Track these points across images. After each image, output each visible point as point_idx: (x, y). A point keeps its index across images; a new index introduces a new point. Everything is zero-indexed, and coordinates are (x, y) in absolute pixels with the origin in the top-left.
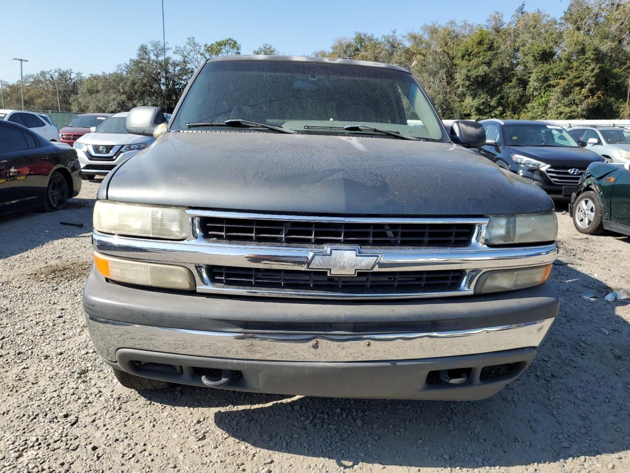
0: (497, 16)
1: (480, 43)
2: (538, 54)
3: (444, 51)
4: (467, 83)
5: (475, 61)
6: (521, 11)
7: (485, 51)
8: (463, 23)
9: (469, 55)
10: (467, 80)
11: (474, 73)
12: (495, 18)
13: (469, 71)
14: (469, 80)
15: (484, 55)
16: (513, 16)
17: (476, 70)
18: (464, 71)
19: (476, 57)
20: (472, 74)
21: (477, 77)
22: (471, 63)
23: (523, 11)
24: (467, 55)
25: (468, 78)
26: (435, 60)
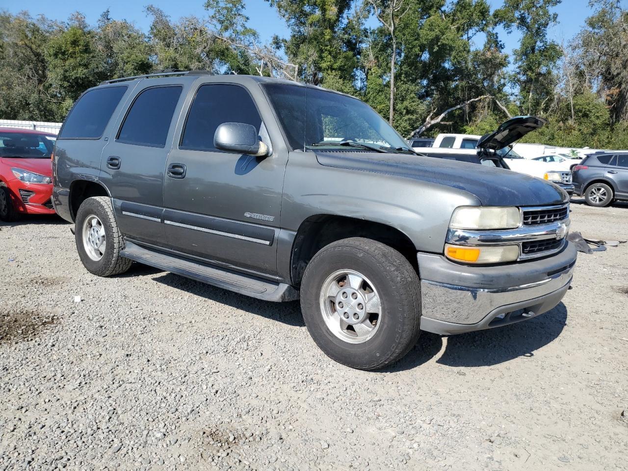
0: (79, 16)
1: (75, 43)
2: (137, 63)
3: (26, 45)
4: (66, 84)
5: (71, 62)
6: (106, 16)
7: (81, 52)
8: (40, 17)
9: (63, 53)
10: (65, 80)
11: (73, 74)
12: (77, 18)
13: (66, 71)
14: (68, 81)
15: (81, 56)
16: (99, 20)
17: (75, 71)
18: (60, 71)
19: (72, 57)
20: (71, 74)
21: (76, 78)
22: (67, 63)
23: (109, 17)
24: (60, 53)
25: (65, 78)
26: (16, 54)
